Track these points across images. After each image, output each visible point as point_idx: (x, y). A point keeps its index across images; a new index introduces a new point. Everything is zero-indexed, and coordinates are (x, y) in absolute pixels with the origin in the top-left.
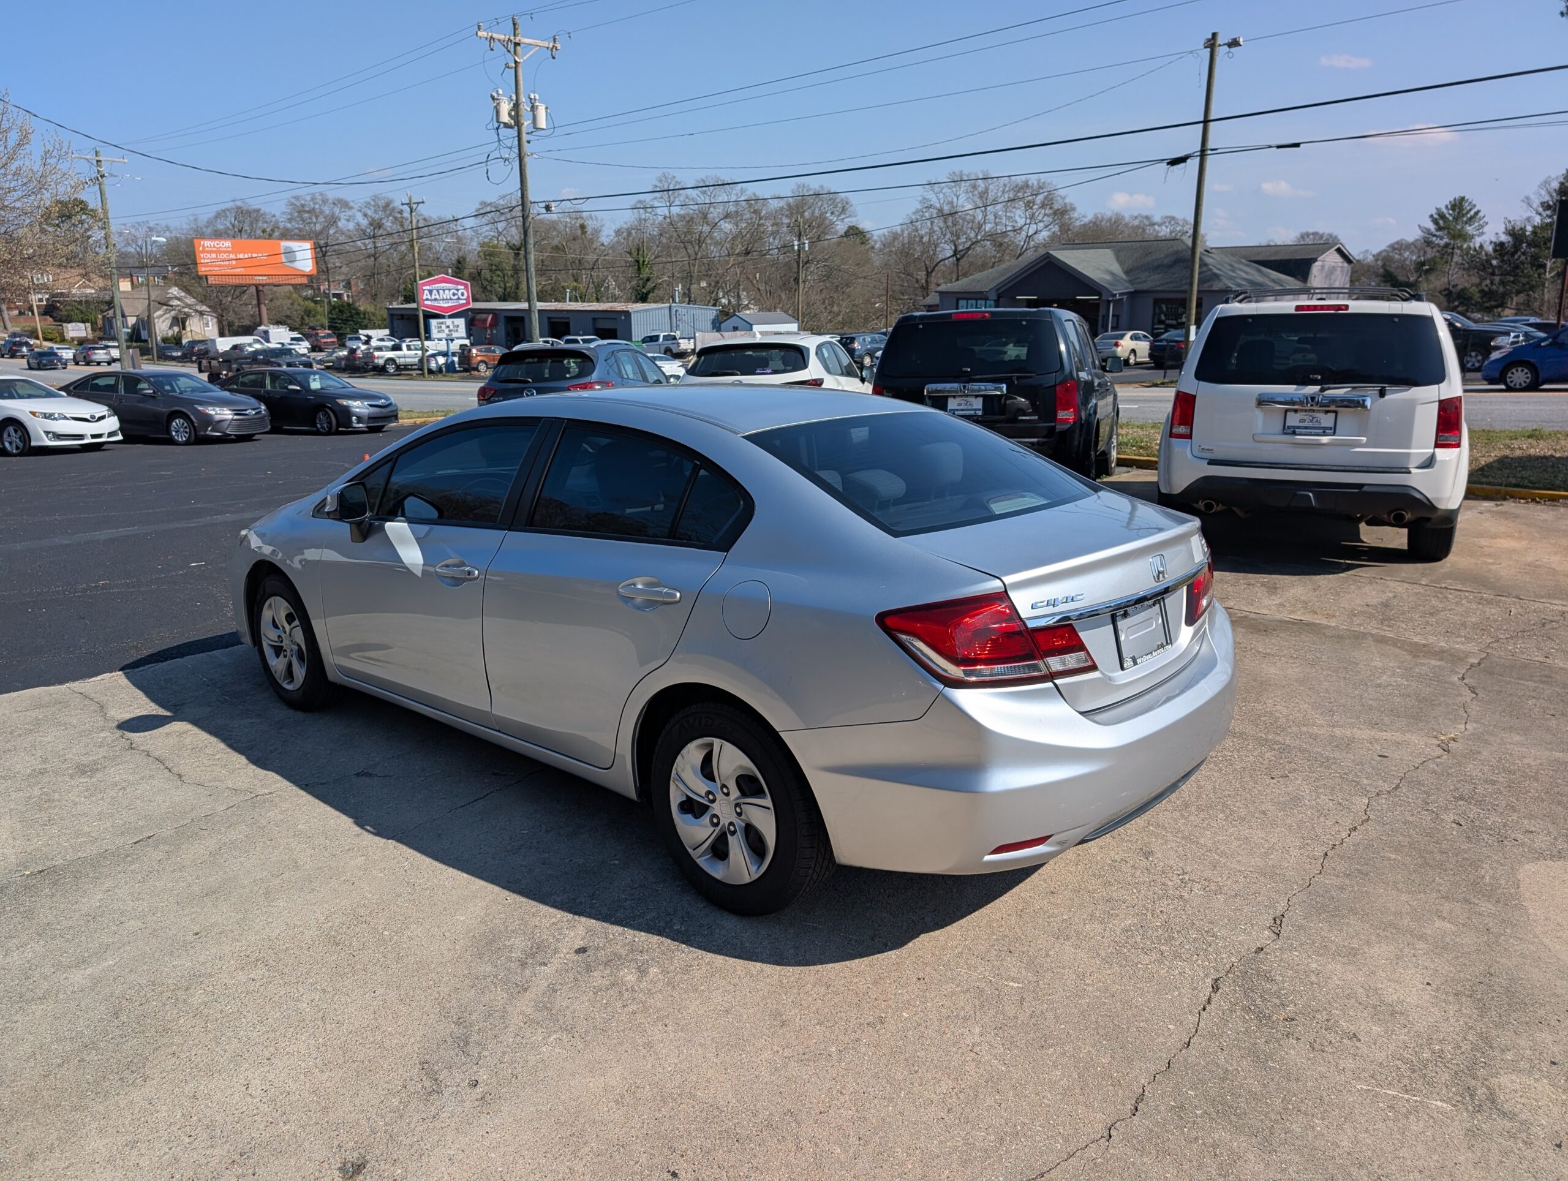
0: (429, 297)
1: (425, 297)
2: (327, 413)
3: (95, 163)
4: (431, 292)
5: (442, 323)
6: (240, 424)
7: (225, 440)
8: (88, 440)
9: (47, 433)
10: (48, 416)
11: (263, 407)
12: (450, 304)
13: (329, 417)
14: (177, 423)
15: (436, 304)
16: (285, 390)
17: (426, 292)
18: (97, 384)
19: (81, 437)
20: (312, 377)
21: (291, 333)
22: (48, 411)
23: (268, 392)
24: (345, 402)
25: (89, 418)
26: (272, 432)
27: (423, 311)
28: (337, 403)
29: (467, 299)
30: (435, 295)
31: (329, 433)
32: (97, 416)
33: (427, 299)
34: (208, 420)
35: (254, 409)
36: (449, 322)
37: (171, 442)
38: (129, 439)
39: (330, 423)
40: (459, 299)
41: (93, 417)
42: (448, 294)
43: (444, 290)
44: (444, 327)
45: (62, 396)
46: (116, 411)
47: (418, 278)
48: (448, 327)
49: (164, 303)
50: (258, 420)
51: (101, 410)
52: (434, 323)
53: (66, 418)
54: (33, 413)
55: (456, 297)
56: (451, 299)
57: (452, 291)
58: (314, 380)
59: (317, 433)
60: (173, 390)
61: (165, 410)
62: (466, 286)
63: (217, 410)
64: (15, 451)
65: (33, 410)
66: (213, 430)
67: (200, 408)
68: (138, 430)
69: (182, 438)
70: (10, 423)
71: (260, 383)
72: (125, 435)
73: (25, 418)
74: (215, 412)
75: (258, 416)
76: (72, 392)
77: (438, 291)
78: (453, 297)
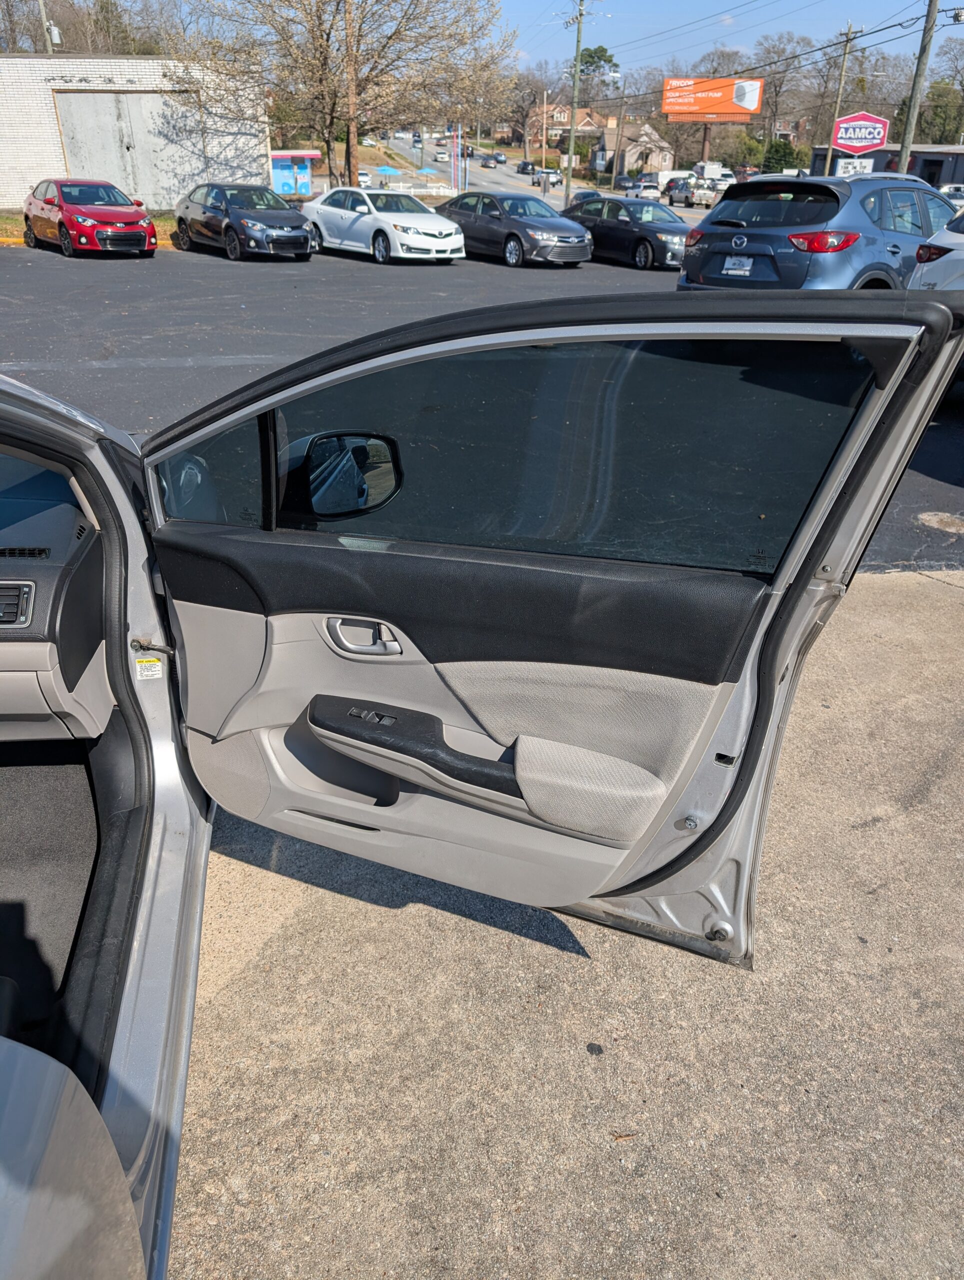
0: (844, 136)
1: (839, 135)
2: (646, 247)
4: (847, 129)
5: (850, 164)
6: (562, 252)
7: (549, 265)
8: (433, 255)
9: (402, 245)
10: (405, 230)
11: (589, 236)
12: (864, 143)
13: (647, 252)
14: (512, 245)
15: (849, 143)
16: (615, 220)
17: (843, 130)
18: (467, 204)
19: (428, 251)
20: (645, 208)
21: (724, 169)
23: (602, 222)
24: (664, 237)
25: (437, 234)
26: (595, 259)
27: (834, 149)
28: (657, 238)
29: (882, 139)
30: (851, 133)
31: (644, 268)
32: (444, 233)
33: (841, 138)
34: (534, 243)
35: (577, 237)
36: (857, 162)
37: (501, 260)
38: (471, 256)
39: (647, 257)
40: (874, 138)
41: (441, 234)
42: (864, 133)
43: (860, 129)
44: (850, 167)
45: (430, 212)
46: (465, 229)
47: (836, 115)
48: (855, 168)
49: (633, 140)
50: (581, 248)
51: (450, 226)
52: (841, 162)
53: (418, 233)
54: (395, 226)
55: (871, 136)
56: (866, 138)
57: (868, 130)
58: (647, 211)
59: (634, 266)
60: (525, 214)
61: (506, 231)
62: (884, 124)
63: (545, 236)
64: (381, 259)
65: (396, 223)
66: (537, 255)
67: (531, 232)
68: (482, 248)
69: (512, 260)
70: (380, 234)
71: (599, 212)
72: (466, 252)
73: (389, 230)
74: (543, 237)
75: (580, 244)
76: (447, 209)
77: (854, 129)
78: (868, 136)
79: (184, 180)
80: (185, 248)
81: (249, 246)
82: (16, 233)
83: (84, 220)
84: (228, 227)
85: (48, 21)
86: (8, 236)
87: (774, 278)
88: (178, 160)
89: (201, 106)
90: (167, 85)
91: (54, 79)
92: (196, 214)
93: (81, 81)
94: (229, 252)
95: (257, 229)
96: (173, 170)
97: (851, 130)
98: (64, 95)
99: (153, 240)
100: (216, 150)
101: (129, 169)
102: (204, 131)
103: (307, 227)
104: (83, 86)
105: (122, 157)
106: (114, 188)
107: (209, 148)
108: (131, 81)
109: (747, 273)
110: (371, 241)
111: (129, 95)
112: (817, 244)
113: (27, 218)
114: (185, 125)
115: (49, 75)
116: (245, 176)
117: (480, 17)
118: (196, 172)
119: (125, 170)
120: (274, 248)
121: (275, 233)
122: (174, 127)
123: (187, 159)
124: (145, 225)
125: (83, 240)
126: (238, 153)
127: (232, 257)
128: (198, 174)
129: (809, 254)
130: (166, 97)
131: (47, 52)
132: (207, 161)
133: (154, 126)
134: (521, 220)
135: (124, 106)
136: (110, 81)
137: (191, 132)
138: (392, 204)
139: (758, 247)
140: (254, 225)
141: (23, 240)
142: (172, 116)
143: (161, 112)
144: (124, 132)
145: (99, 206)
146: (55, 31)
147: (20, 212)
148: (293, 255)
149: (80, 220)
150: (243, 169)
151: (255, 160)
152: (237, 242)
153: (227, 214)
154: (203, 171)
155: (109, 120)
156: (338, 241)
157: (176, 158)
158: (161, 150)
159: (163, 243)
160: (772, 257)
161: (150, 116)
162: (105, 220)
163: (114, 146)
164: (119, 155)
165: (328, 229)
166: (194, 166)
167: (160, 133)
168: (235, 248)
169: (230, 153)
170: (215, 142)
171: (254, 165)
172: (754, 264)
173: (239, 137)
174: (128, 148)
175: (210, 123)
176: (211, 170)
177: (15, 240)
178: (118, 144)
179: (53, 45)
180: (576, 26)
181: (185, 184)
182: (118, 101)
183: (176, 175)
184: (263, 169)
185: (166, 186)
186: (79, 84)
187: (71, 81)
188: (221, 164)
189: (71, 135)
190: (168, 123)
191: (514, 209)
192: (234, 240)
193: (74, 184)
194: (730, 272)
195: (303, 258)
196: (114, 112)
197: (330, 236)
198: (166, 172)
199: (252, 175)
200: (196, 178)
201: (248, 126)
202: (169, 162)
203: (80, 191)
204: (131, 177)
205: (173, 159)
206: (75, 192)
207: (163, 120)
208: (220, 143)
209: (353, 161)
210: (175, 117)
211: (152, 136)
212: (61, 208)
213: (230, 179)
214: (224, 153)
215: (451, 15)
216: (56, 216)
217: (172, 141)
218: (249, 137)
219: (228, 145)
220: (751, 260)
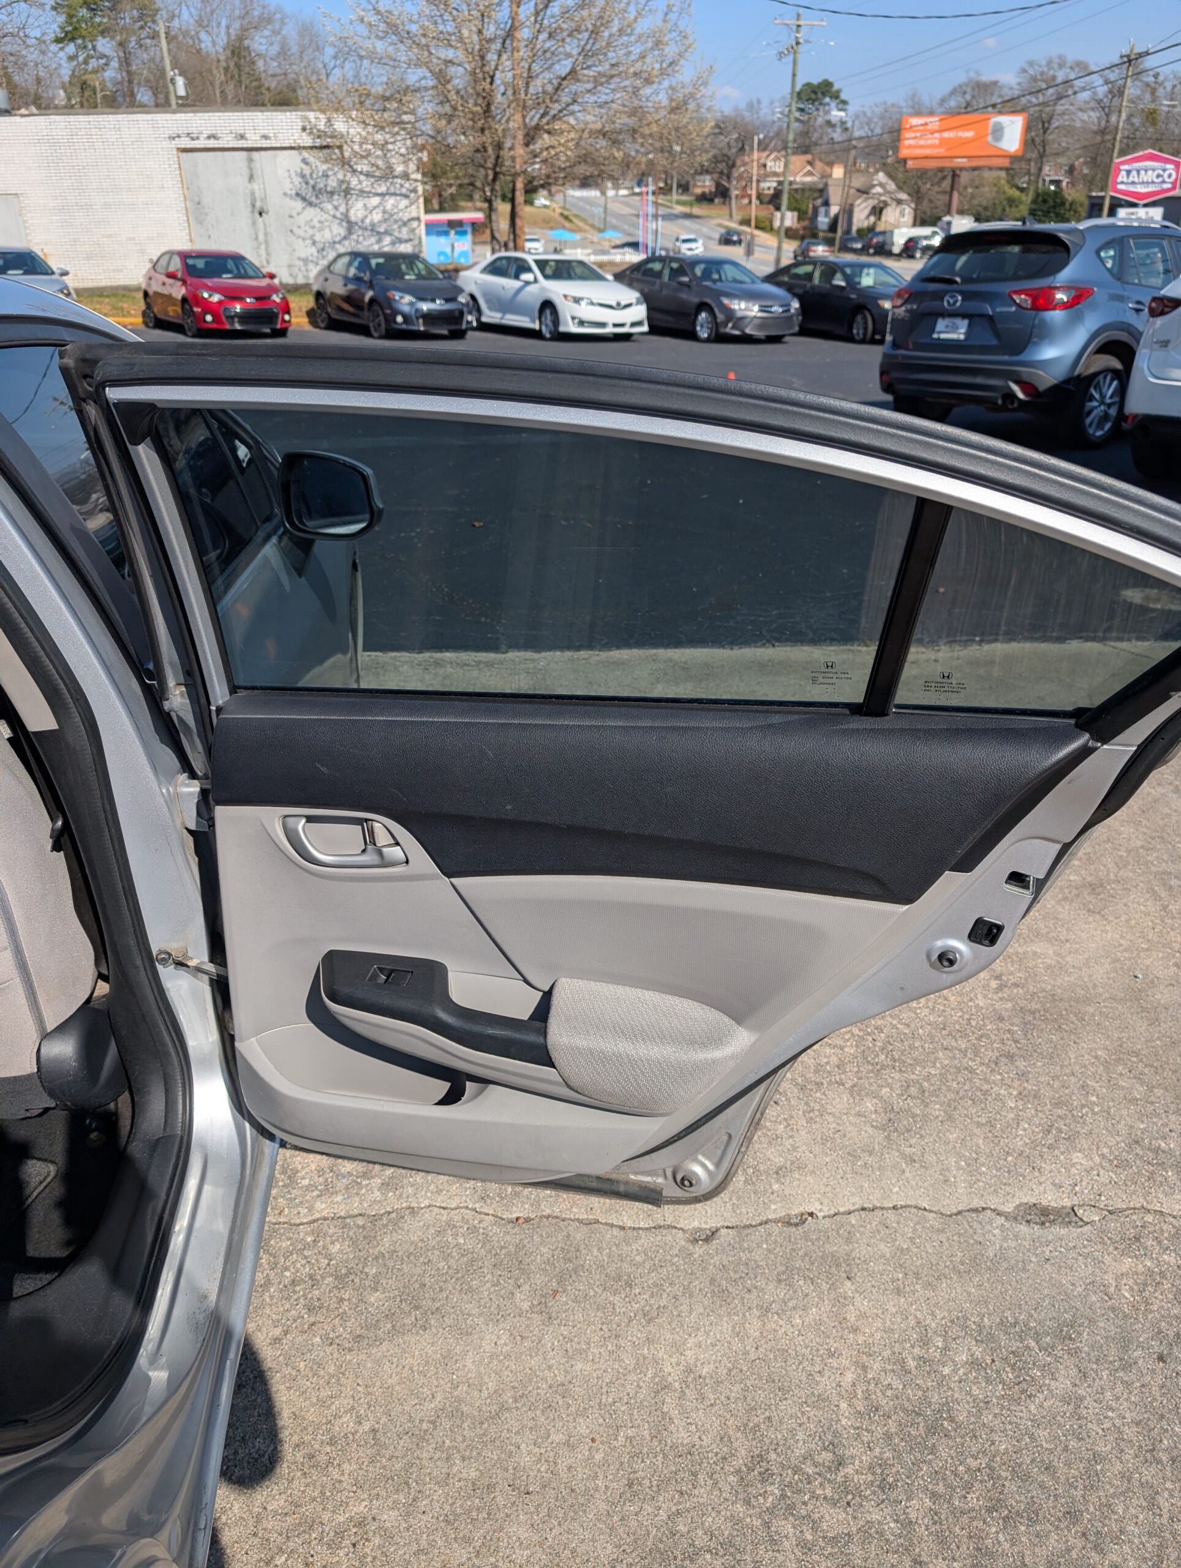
0: (1125, 180)
1: (1120, 179)
2: (865, 318)
3: (794, 28)
4: (1129, 172)
5: (1132, 214)
6: (763, 323)
7: (746, 339)
8: (609, 330)
9: (573, 318)
10: (577, 300)
11: (796, 305)
12: (1150, 189)
13: (866, 323)
14: (703, 316)
15: (1132, 188)
16: (829, 286)
17: (1124, 173)
18: (651, 270)
19: (603, 325)
20: (865, 271)
22: (578, 294)
23: (813, 287)
24: (886, 305)
25: (614, 304)
26: (804, 332)
27: (1112, 198)
28: (878, 306)
29: (1174, 183)
30: (1134, 177)
31: (863, 341)
32: (623, 303)
33: (1122, 183)
34: (730, 314)
35: (782, 306)
36: (1141, 211)
37: (692, 336)
38: (655, 330)
39: (866, 329)
40: (1164, 182)
41: (618, 304)
42: (1151, 176)
43: (1146, 171)
45: (607, 280)
46: (647, 298)
47: (1115, 154)
48: (1139, 219)
49: (864, 192)
50: (786, 319)
51: (630, 295)
52: (1122, 212)
53: (592, 304)
54: (565, 296)
55: (1160, 179)
56: (1153, 182)
57: (1156, 173)
58: (868, 274)
59: (850, 339)
60: (720, 280)
61: (696, 300)
63: (743, 305)
64: (548, 335)
65: (566, 293)
66: (733, 328)
67: (726, 301)
68: (669, 321)
69: (704, 335)
70: (548, 306)
71: (809, 276)
72: (650, 326)
73: (558, 301)
74: (739, 306)
75: (785, 315)
76: (627, 276)
77: (1138, 172)
78: (1155, 180)
79: (323, 249)
80: (323, 325)
81: (395, 322)
82: (133, 312)
83: (210, 296)
84: (372, 301)
85: (172, 69)
86: (124, 316)
87: (995, 342)
88: (318, 225)
89: (344, 163)
90: (307, 140)
91: (179, 137)
92: (337, 287)
93: (209, 138)
94: (372, 329)
95: (405, 302)
96: (312, 237)
97: (1134, 173)
98: (190, 155)
99: (287, 317)
100: (361, 214)
101: (261, 237)
102: (347, 192)
103: (462, 299)
104: (212, 143)
105: (254, 223)
106: (243, 258)
107: (352, 212)
108: (265, 137)
109: (962, 337)
110: (536, 314)
111: (263, 153)
112: (1042, 301)
113: (146, 294)
114: (326, 186)
115: (173, 132)
116: (393, 243)
117: (671, 51)
118: (337, 239)
119: (257, 238)
120: (425, 324)
121: (425, 307)
122: (314, 187)
123: (326, 224)
124: (278, 300)
125: (209, 318)
126: (386, 216)
127: (376, 335)
128: (340, 242)
129: (1033, 313)
130: (305, 154)
131: (170, 105)
132: (351, 226)
133: (291, 186)
134: (714, 287)
135: (257, 165)
136: (242, 137)
137: (332, 193)
138: (563, 270)
139: (974, 306)
140: (401, 298)
141: (140, 320)
142: (311, 175)
143: (299, 171)
144: (257, 194)
145: (227, 279)
146: (180, 82)
147: (137, 289)
148: (445, 332)
149: (206, 295)
150: (391, 235)
151: (405, 224)
152: (382, 318)
153: (371, 285)
154: (345, 238)
155: (240, 181)
156: (499, 315)
157: (315, 223)
158: (298, 214)
159: (298, 320)
160: (990, 317)
161: (287, 175)
162: (234, 295)
163: (244, 211)
164: (250, 222)
165: (487, 301)
166: (335, 232)
167: (297, 194)
168: (379, 325)
169: (377, 217)
170: (360, 205)
171: (405, 230)
172: (970, 326)
173: (387, 197)
174: (260, 214)
175: (354, 182)
176: (354, 237)
177: (132, 320)
178: (249, 209)
179: (178, 98)
180: (791, 58)
181: (325, 253)
182: (250, 160)
183: (314, 243)
184: (414, 234)
185: (303, 256)
186: (207, 142)
187: (198, 138)
188: (366, 229)
189: (197, 199)
190: (307, 183)
191: (706, 274)
192: (378, 316)
193: (200, 255)
194: (943, 336)
195: (458, 334)
196: (246, 172)
197: (490, 309)
198: (304, 239)
199: (400, 241)
200: (338, 246)
201: (398, 186)
202: (307, 228)
203: (207, 263)
204: (263, 247)
205: (312, 224)
206: (200, 264)
207: (300, 180)
208: (365, 205)
209: (519, 222)
210: (315, 176)
211: (288, 199)
212: (184, 282)
213: (376, 248)
214: (369, 217)
215: (637, 50)
216: (179, 291)
217: (311, 204)
218: (398, 198)
219: (375, 208)
220: (966, 322)
